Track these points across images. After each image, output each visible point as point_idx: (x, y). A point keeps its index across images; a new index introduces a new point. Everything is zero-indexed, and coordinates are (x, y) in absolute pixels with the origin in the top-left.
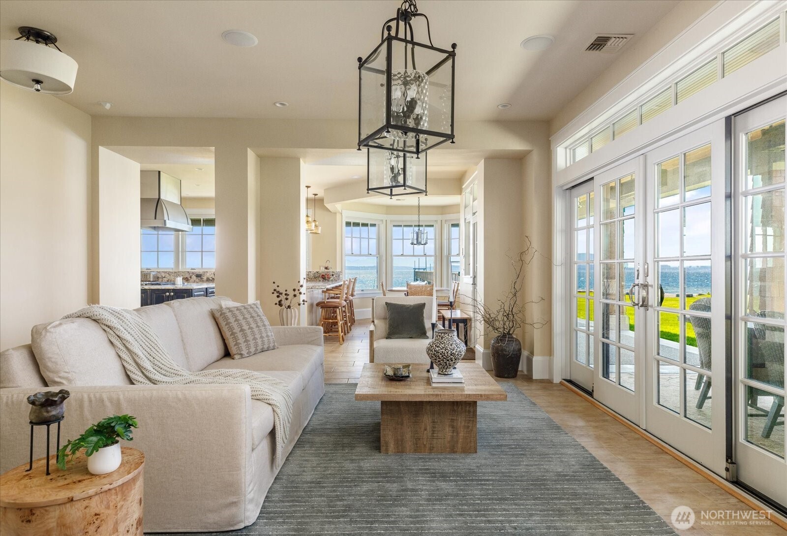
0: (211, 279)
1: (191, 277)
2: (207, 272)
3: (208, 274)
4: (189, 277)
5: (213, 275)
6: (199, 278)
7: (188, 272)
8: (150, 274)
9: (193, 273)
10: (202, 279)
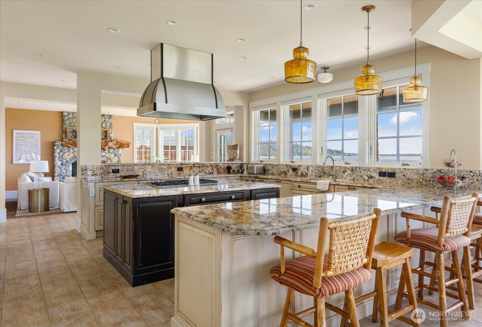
0: (305, 174)
1: (288, 171)
2: (301, 165)
3: (302, 168)
4: (287, 171)
5: (306, 169)
6: (295, 172)
7: (286, 165)
8: (254, 166)
9: (290, 166)
10: (297, 173)
